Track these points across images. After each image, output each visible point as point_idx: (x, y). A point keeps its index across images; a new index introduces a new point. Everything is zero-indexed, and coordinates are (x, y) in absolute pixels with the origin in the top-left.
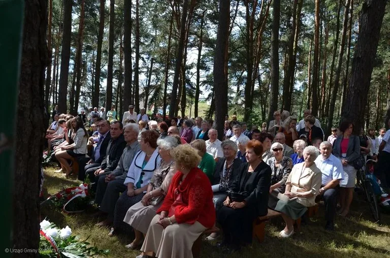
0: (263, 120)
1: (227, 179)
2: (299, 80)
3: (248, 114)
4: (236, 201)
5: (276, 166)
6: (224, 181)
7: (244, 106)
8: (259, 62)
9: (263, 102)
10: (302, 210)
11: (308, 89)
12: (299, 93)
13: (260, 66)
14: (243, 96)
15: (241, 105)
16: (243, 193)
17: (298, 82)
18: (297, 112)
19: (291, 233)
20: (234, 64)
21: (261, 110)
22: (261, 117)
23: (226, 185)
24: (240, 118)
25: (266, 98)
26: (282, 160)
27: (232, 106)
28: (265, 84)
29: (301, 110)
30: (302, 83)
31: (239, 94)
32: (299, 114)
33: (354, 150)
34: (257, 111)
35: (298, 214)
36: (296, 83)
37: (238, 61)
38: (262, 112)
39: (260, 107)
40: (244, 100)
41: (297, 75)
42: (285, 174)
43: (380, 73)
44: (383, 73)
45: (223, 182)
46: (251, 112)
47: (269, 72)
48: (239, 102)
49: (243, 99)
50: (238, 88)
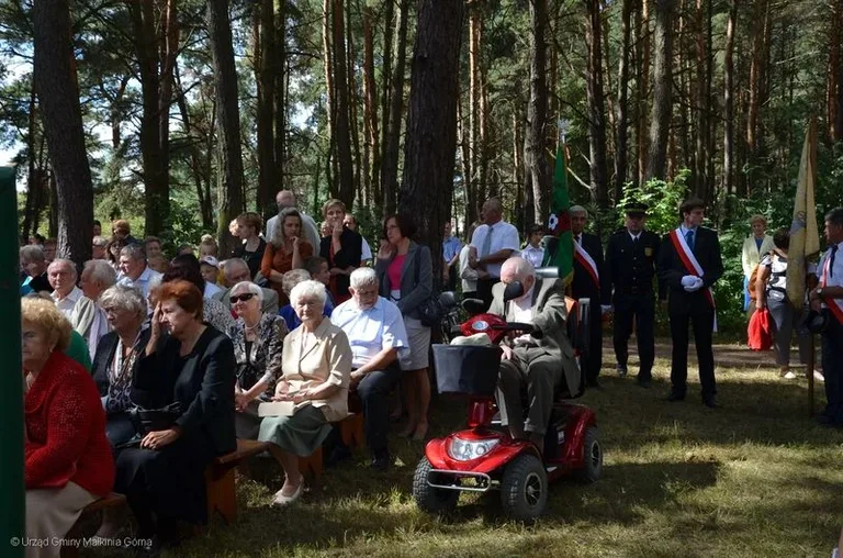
0: (205, 227)
1: (128, 381)
2: (303, 99)
3: (158, 210)
4: (155, 430)
5: (249, 339)
6: (120, 389)
7: (141, 187)
8: (176, 51)
9: (201, 173)
10: (319, 433)
11: (329, 126)
12: (304, 138)
13: (180, 60)
14: (135, 157)
15: (133, 183)
16: (170, 408)
17: (299, 105)
18: (307, 194)
19: (298, 491)
20: (92, 53)
21: (197, 197)
22: (197, 217)
23: (125, 397)
24: (137, 224)
25: (209, 158)
26: (262, 323)
27: (103, 189)
28: (200, 115)
29: (316, 187)
30: (312, 108)
31: (121, 150)
32: (311, 198)
33: (417, 279)
34: (184, 199)
35: (311, 443)
36: (295, 110)
37: (107, 45)
38: (202, 202)
39: (195, 188)
40: (139, 168)
41: (294, 84)
42: (272, 356)
43: (512, 73)
44: (521, 73)
45: (116, 391)
46: (167, 203)
47: (207, 78)
48: (126, 174)
49: (136, 165)
50: (117, 133)
